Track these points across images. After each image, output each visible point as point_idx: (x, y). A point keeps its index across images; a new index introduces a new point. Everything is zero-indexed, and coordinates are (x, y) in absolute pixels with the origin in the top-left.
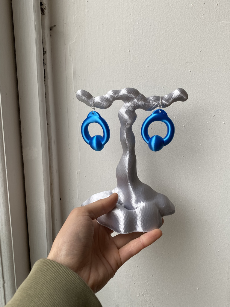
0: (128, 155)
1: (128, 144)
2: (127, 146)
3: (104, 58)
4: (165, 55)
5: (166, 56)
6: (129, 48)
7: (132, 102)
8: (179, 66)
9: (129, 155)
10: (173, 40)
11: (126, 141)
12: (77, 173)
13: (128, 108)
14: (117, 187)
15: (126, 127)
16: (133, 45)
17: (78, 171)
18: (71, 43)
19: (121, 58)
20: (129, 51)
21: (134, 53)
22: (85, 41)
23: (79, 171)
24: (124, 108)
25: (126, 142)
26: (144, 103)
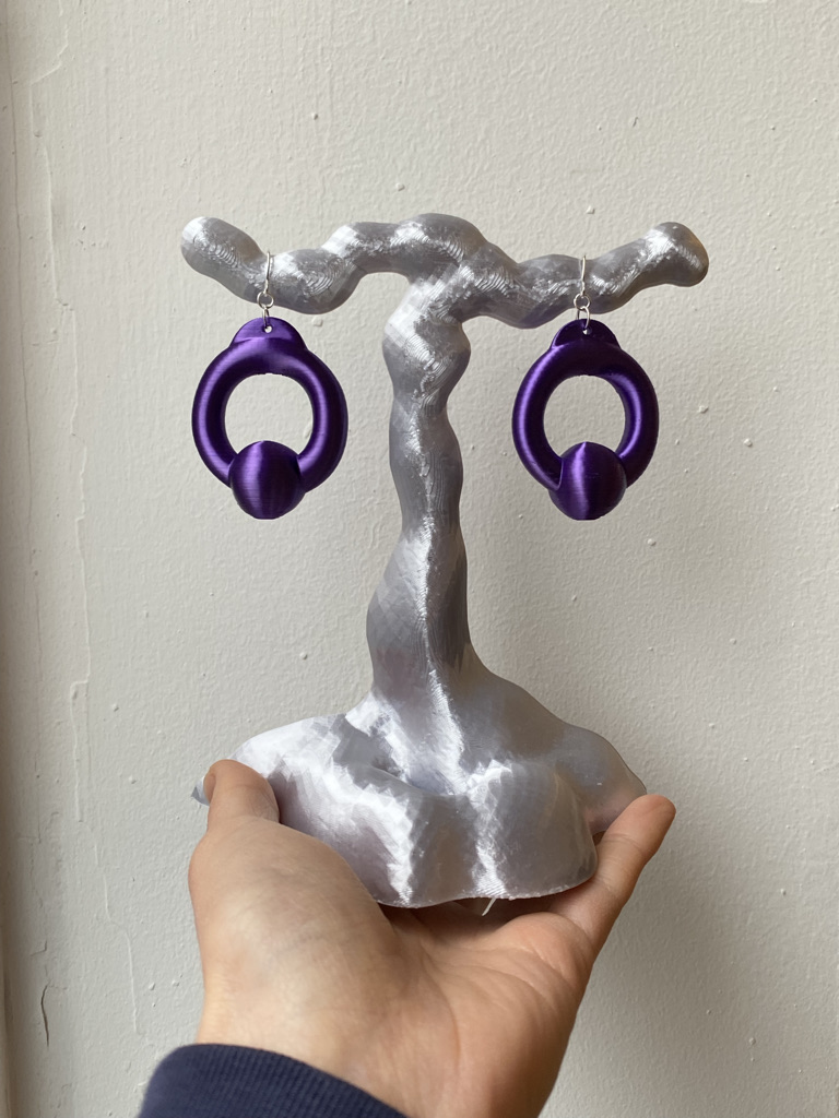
0: (427, 536)
1: (428, 484)
2: (425, 493)
3: (200, 148)
4: (479, 139)
5: (483, 141)
6: (314, 100)
7: (452, 281)
8: (540, 187)
9: (433, 534)
10: (512, 72)
11: (417, 468)
12: (72, 693)
13: (432, 307)
14: (370, 695)
15: (420, 400)
16: (332, 88)
17: (77, 687)
18: (39, 79)
19: (278, 149)
20: (313, 115)
21: (338, 125)
22: (107, 70)
23: (86, 682)
24: (411, 309)
25: (417, 473)
26: (507, 287)
